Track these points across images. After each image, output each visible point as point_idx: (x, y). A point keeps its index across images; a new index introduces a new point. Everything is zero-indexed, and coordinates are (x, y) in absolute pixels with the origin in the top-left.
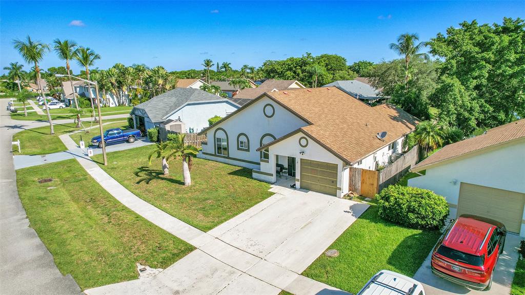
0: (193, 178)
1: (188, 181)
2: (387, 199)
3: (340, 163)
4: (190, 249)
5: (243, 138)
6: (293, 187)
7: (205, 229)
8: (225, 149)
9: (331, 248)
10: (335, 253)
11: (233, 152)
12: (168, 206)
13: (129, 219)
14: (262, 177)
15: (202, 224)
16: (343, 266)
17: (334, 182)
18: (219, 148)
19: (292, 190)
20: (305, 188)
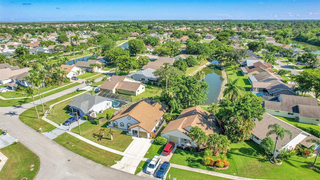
0: (113, 138)
1: (112, 139)
2: (156, 140)
3: (147, 132)
4: (123, 156)
5: (122, 124)
6: (137, 136)
7: (123, 151)
8: (116, 126)
9: (147, 151)
10: (148, 153)
11: (119, 126)
12: (111, 147)
13: (105, 152)
14: (129, 135)
15: (122, 150)
16: (150, 155)
17: (147, 136)
18: (115, 125)
19: (137, 138)
20: (140, 137)
